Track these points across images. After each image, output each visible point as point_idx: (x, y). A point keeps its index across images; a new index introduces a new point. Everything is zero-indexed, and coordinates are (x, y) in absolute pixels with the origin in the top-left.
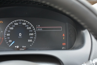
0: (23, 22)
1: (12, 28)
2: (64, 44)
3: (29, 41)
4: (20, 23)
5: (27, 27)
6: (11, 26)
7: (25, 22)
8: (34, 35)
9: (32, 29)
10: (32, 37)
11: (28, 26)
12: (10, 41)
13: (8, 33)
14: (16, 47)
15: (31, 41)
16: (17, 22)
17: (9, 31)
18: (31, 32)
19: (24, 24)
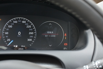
0: (23, 20)
1: (11, 26)
2: (66, 44)
3: (29, 40)
4: (19, 21)
6: (9, 24)
7: (25, 20)
9: (32, 27)
10: (32, 37)
11: (27, 24)
12: (9, 40)
13: (7, 31)
15: (30, 40)
16: (16, 20)
17: (7, 29)
18: (31, 31)
19: (24, 22)
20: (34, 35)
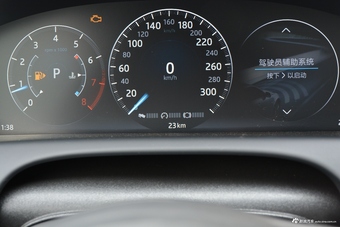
0: (181, 17)
1: (137, 44)
3: (205, 92)
4: (169, 22)
5: (198, 37)
6: (133, 35)
7: (190, 18)
8: (225, 69)
9: (217, 45)
10: (216, 79)
11: (199, 33)
12: (132, 93)
13: (124, 62)
15: (211, 92)
16: (158, 18)
17: (126, 55)
18: (213, 60)
19: (185, 25)
20: (223, 74)
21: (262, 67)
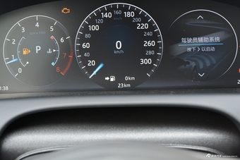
0: (126, 9)
1: (95, 28)
3: (143, 61)
4: (117, 13)
5: (138, 22)
6: (92, 22)
7: (132, 9)
8: (157, 45)
9: (152, 28)
10: (151, 53)
11: (139, 20)
12: (92, 63)
13: (86, 41)
14: (107, 79)
15: (148, 61)
16: (109, 9)
17: (87, 36)
18: (149, 39)
19: (129, 14)
20: (156, 48)
21: (183, 43)
